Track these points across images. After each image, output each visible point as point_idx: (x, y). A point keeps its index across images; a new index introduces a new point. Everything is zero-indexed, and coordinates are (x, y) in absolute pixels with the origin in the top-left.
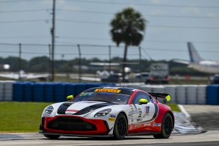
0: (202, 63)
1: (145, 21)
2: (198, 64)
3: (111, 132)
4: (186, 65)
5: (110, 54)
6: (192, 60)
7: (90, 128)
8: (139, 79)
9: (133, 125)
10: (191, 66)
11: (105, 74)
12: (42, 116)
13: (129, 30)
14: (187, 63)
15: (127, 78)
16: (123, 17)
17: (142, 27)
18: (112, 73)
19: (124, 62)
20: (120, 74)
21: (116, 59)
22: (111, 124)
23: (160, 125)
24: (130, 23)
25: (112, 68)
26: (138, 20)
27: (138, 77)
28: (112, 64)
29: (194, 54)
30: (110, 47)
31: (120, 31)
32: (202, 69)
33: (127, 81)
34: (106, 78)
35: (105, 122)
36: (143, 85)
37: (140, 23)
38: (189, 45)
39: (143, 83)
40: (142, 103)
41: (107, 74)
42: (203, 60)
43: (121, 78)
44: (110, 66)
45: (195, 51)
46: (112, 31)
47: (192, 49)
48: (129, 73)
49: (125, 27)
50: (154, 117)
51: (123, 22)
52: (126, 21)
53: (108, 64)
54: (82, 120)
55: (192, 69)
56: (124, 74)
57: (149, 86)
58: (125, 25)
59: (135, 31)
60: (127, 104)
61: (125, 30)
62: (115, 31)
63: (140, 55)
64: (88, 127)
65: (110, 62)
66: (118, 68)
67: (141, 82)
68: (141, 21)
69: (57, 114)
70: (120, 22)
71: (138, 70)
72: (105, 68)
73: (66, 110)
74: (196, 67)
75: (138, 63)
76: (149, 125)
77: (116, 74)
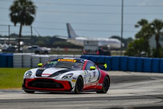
0: (77, 38)
1: (36, 7)
2: (74, 39)
3: (73, 90)
4: (65, 40)
5: (9, 32)
6: (70, 37)
7: (59, 86)
8: (30, 50)
9: (86, 85)
10: (69, 41)
11: (5, 46)
12: (24, 78)
13: (23, 14)
14: (66, 38)
15: (21, 49)
16: (19, 4)
17: (33, 12)
18: (10, 45)
19: (19, 37)
20: (16, 46)
21: (13, 35)
22: (73, 84)
23: (101, 85)
24: (24, 8)
25: (11, 42)
26: (30, 6)
27: (30, 48)
28: (11, 39)
29: (71, 32)
30: (9, 26)
31: (17, 14)
32: (77, 44)
33: (21, 52)
34: (5, 49)
35: (69, 82)
36: (33, 55)
37: (32, 8)
38: (68, 25)
39: (34, 54)
40: (92, 69)
41: (7, 46)
42: (78, 37)
43: (17, 49)
44: (9, 40)
45: (72, 30)
46: (11, 15)
47: (70, 29)
48: (22, 46)
49: (21, 12)
50: (98, 79)
51: (19, 7)
52: (21, 7)
53: (7, 39)
54: (53, 81)
55: (69, 43)
56: (19, 46)
57: (38, 55)
58: (21, 10)
59: (28, 14)
60: (82, 70)
61: (20, 13)
62: (13, 15)
63: (32, 32)
64: (57, 86)
65: (9, 37)
66: (15, 42)
67: (32, 52)
68: (33, 7)
69: (36, 77)
70: (17, 7)
71: (29, 44)
72: (5, 41)
73: (41, 74)
74: (73, 42)
75: (30, 39)
76: (95, 84)
77: (13, 46)
